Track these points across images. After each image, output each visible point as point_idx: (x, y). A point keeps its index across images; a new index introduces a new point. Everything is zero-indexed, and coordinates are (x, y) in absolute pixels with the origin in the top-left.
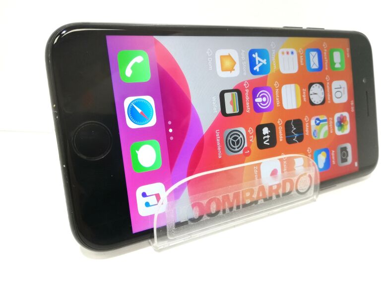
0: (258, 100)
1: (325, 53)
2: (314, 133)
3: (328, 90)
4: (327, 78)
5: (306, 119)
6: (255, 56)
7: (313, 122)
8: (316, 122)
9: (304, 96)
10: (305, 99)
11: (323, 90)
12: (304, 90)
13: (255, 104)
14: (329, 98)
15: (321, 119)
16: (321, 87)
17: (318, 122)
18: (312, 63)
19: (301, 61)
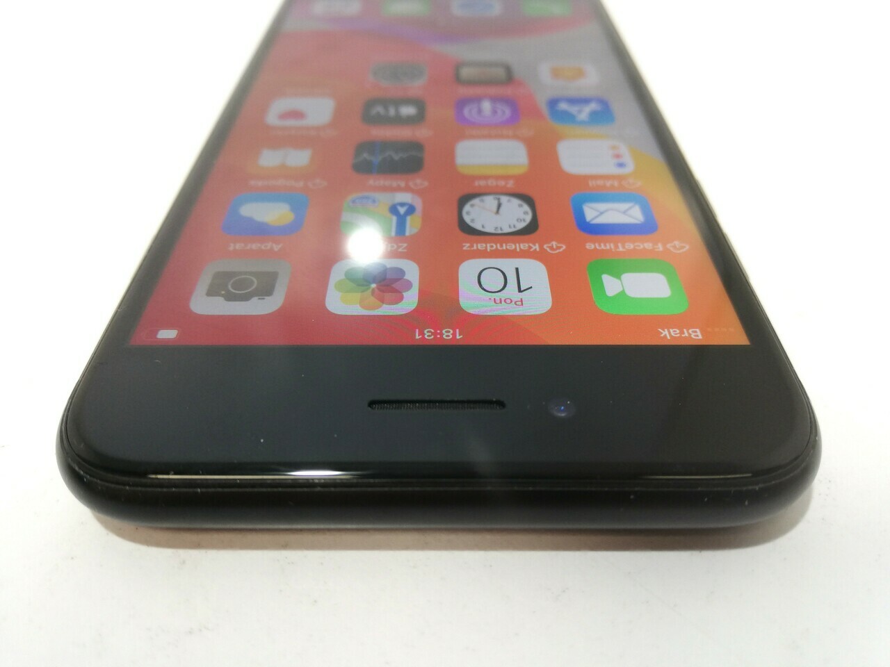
0: (487, 106)
1: (648, 246)
2: (367, 198)
3: (511, 247)
4: (556, 247)
5: (419, 182)
6: (593, 106)
7: (406, 197)
8: (402, 205)
9: (491, 183)
10: (482, 183)
11: (513, 230)
12: (511, 184)
13: (478, 99)
14: (481, 246)
15: (409, 219)
16: (521, 226)
17: (402, 210)
18: (602, 206)
19: (600, 182)
